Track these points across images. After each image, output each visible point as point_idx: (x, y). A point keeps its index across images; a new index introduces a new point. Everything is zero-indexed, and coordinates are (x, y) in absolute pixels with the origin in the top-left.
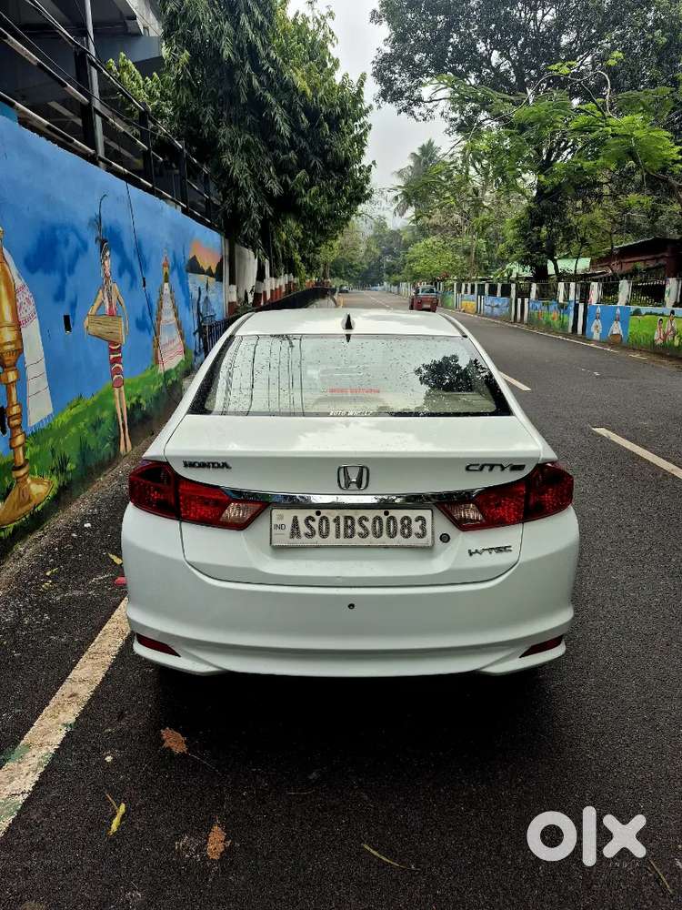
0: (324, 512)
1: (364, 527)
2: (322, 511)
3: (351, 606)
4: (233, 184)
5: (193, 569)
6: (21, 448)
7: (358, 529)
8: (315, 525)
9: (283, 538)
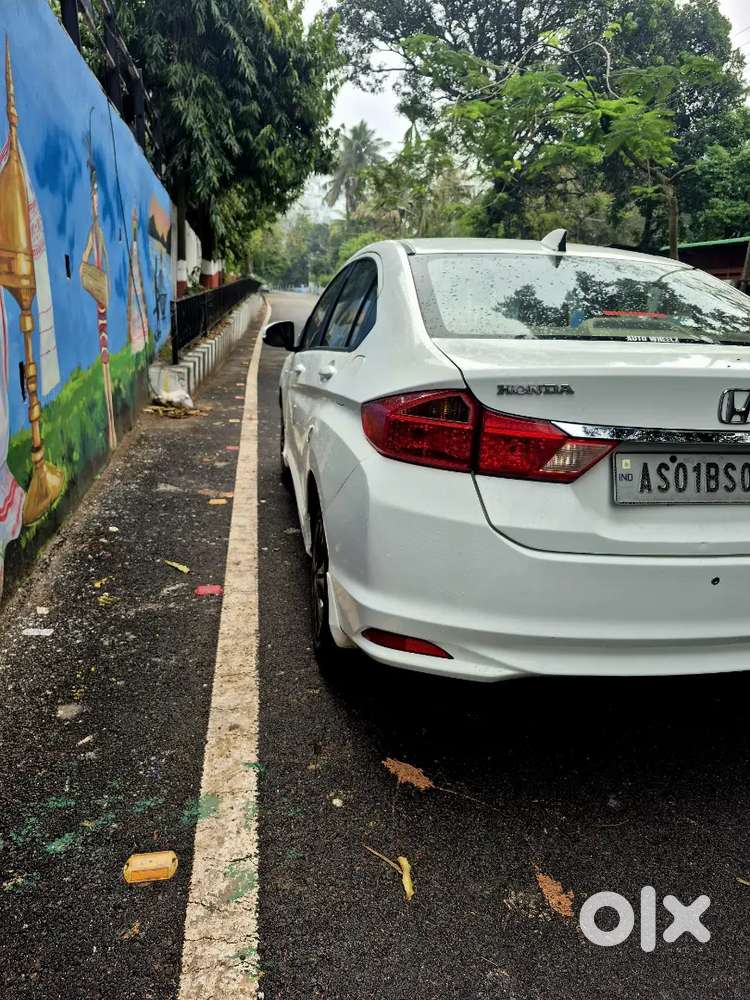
0: (680, 459)
1: (730, 478)
2: (678, 456)
3: (716, 581)
4: (186, 134)
5: (497, 534)
6: (37, 423)
7: (723, 480)
8: (670, 475)
9: (630, 490)
